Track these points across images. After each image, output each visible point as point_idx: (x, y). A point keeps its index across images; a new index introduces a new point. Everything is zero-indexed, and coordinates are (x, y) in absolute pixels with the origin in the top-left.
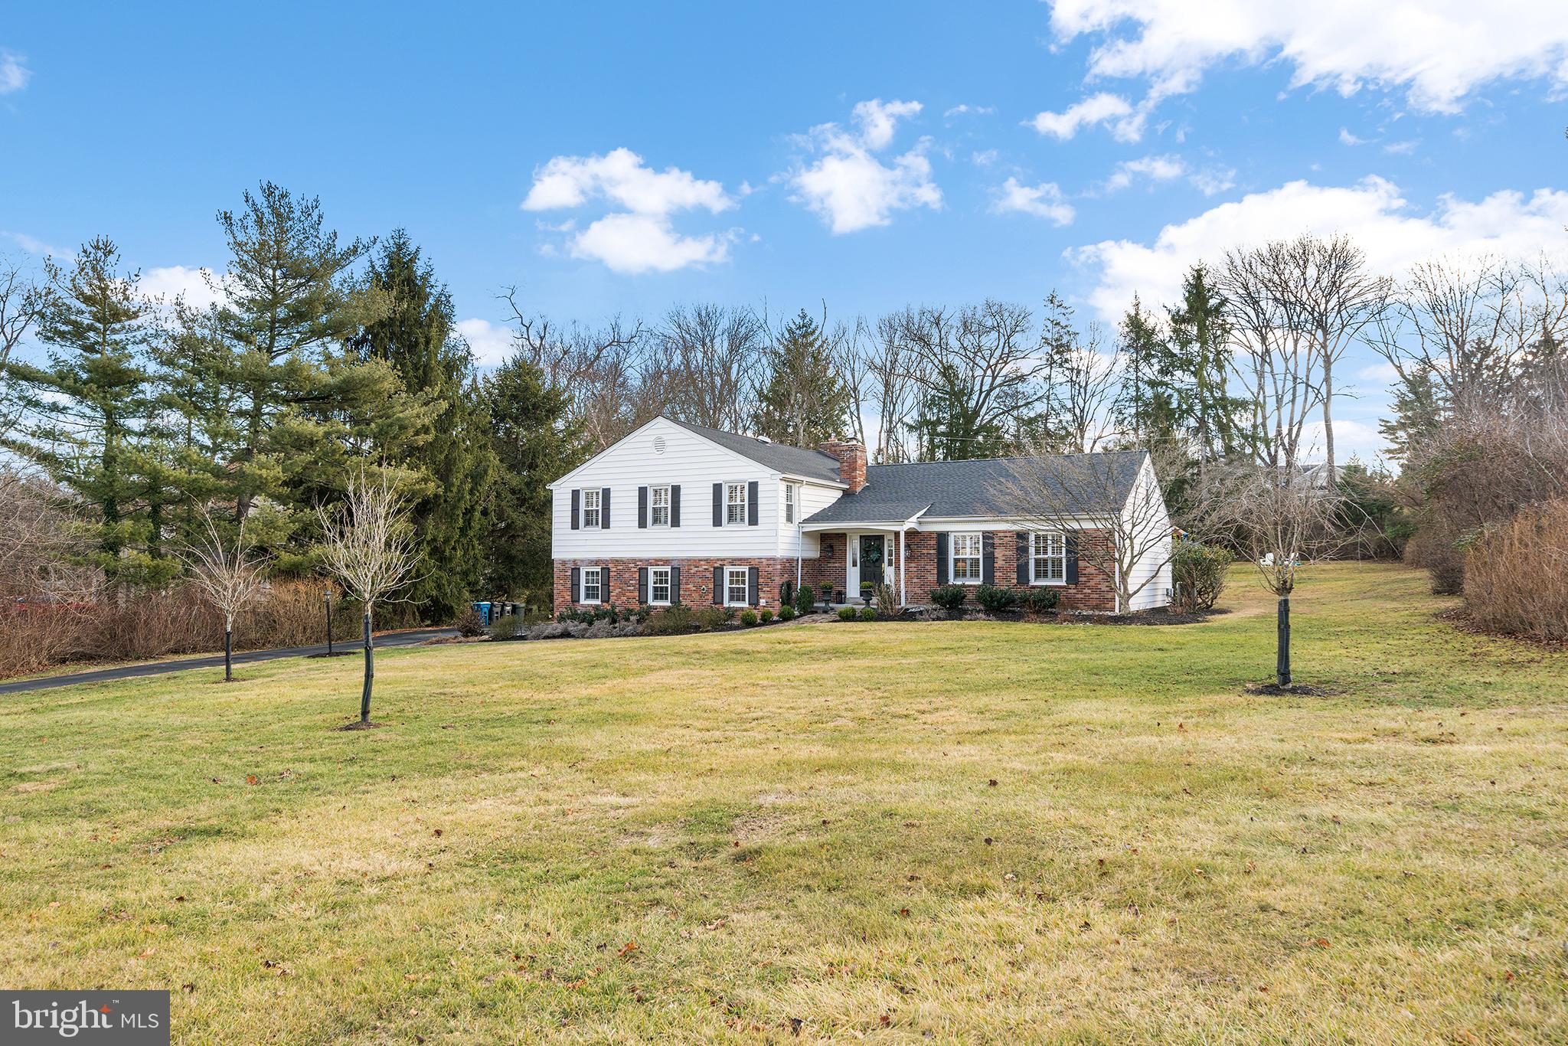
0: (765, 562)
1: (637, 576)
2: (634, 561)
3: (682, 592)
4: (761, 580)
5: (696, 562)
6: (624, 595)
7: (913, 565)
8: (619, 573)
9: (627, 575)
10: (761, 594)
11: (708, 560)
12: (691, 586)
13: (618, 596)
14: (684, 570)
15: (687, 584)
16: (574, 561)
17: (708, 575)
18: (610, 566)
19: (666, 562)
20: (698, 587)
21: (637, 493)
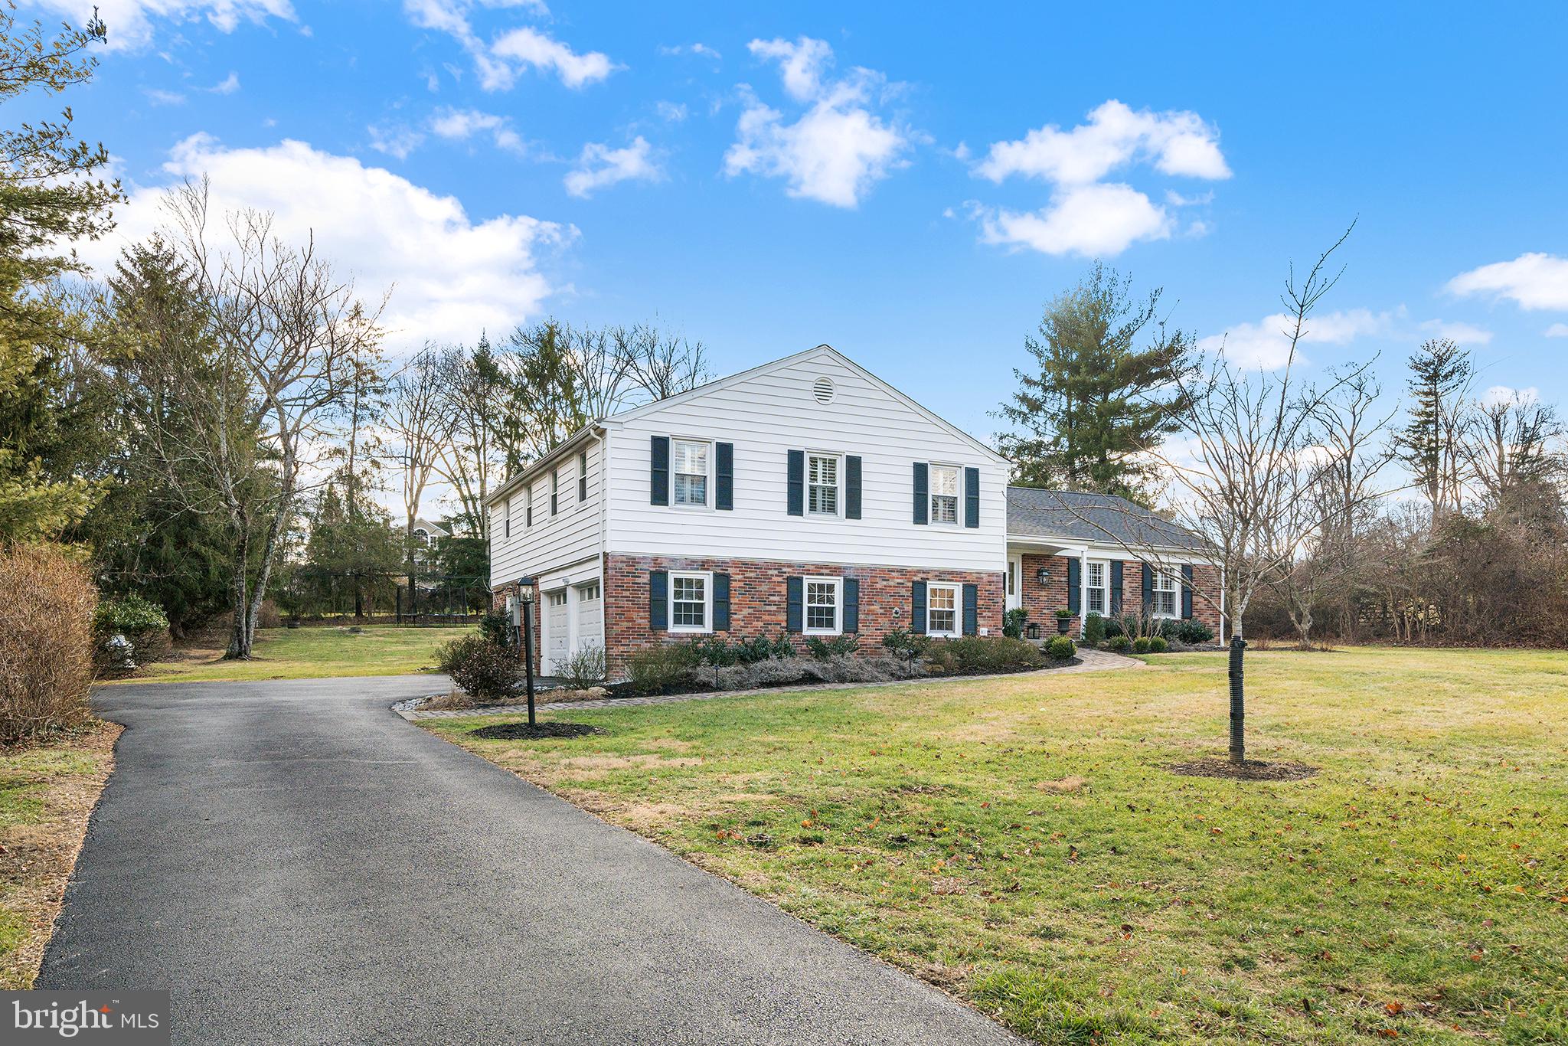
0: (985, 578)
1: (783, 589)
2: (778, 566)
3: (861, 616)
4: (980, 602)
5: (885, 573)
6: (758, 619)
7: (1043, 593)
8: (749, 585)
9: (764, 588)
10: (980, 621)
11: (902, 571)
12: (876, 608)
13: (748, 620)
14: (864, 584)
15: (870, 604)
16: (655, 559)
17: (903, 592)
18: (731, 571)
19: (835, 570)
20: (887, 610)
21: (785, 460)
